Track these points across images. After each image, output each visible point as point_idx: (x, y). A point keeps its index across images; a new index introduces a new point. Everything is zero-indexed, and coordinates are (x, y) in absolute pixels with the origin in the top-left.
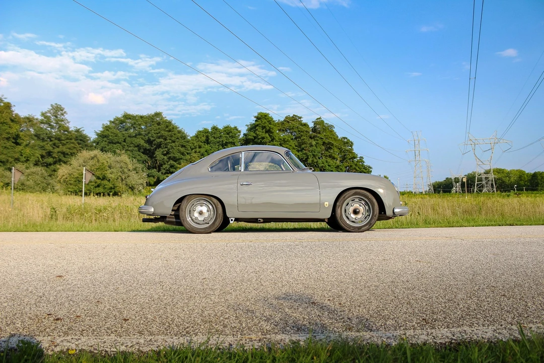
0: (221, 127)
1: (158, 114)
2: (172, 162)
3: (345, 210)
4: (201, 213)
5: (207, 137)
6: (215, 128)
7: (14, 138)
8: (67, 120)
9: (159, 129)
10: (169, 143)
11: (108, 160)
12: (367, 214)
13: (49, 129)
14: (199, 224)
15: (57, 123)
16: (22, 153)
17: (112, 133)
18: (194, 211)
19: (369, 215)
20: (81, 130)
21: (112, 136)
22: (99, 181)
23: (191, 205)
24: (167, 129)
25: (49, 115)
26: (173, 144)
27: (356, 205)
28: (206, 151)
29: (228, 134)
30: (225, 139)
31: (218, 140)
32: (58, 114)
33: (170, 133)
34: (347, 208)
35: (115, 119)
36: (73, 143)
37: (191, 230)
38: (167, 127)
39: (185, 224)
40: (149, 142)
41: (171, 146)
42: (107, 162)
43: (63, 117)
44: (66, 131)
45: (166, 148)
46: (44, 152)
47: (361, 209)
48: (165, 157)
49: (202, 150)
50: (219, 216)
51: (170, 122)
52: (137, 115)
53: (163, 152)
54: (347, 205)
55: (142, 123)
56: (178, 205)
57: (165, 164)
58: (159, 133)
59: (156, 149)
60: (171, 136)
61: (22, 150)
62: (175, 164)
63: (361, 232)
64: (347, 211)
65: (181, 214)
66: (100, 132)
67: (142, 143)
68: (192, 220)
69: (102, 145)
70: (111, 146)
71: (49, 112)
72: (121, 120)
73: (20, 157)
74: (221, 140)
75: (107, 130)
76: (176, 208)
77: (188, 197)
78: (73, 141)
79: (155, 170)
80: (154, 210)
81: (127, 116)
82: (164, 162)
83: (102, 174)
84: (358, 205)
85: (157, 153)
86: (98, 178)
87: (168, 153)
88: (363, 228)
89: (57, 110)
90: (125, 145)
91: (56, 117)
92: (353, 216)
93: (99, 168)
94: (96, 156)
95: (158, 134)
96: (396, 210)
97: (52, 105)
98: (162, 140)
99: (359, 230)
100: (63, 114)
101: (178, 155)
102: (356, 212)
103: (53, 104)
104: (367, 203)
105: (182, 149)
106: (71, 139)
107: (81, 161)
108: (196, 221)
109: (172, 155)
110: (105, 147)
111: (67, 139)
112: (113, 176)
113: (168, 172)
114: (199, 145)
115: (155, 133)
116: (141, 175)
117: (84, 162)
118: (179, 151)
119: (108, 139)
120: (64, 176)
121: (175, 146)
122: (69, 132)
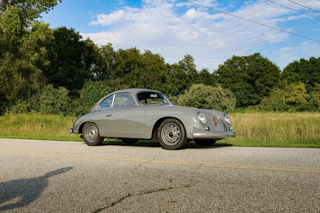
0: (308, 59)
1: (257, 55)
2: (267, 88)
4: (92, 133)
5: (297, 67)
6: (302, 60)
7: (162, 79)
8: (195, 65)
9: (257, 64)
10: (264, 74)
13: (184, 71)
15: (188, 67)
16: (166, 88)
17: (225, 70)
20: (207, 70)
21: (225, 72)
22: (200, 104)
24: (263, 65)
25: (184, 62)
26: (268, 75)
28: (296, 78)
29: (313, 64)
30: (311, 68)
31: (306, 69)
32: (189, 62)
33: (265, 67)
35: (228, 61)
36: (199, 79)
38: (263, 63)
40: (251, 74)
41: (266, 76)
43: (192, 63)
44: (194, 72)
45: (262, 78)
46: (181, 86)
48: (262, 85)
49: (293, 77)
51: (266, 60)
52: (242, 57)
53: (260, 81)
55: (245, 62)
57: (262, 89)
58: (258, 67)
59: (255, 79)
60: (266, 69)
61: (166, 86)
62: (270, 89)
66: (217, 70)
67: (246, 75)
69: (219, 79)
70: (224, 79)
71: (184, 60)
72: (231, 61)
73: (165, 90)
74: (308, 69)
75: (222, 69)
79: (256, 94)
81: (235, 58)
82: (261, 88)
83: (202, 99)
85: (256, 82)
86: (200, 102)
87: (264, 81)
89: (189, 58)
90: (234, 78)
91: (188, 63)
95: (256, 68)
97: (185, 56)
98: (260, 72)
100: (192, 61)
101: (271, 82)
103: (186, 55)
105: (275, 78)
106: (197, 77)
109: (267, 83)
110: (221, 80)
111: (195, 77)
112: (210, 100)
113: (266, 95)
114: (290, 74)
115: (254, 68)
116: (232, 99)
117: (193, 92)
118: (272, 80)
119: (222, 75)
120: (181, 101)
121: (269, 76)
122: (196, 72)
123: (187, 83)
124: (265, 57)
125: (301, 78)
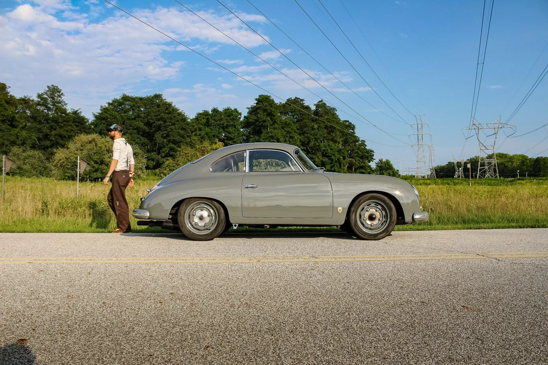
0: (221, 109)
1: (158, 96)
2: (171, 145)
3: (360, 216)
4: (201, 218)
5: (208, 119)
6: (215, 111)
7: (9, 121)
8: (64, 102)
9: (159, 111)
10: (168, 125)
11: (106, 144)
12: (384, 220)
13: (46, 111)
14: (199, 230)
15: (54, 105)
16: (18, 136)
17: (110, 115)
18: (194, 215)
19: (387, 222)
20: (79, 111)
21: (110, 118)
22: (96, 166)
23: (190, 210)
24: (167, 111)
25: (45, 96)
26: (173, 127)
27: (372, 211)
28: (207, 134)
29: (229, 116)
30: (225, 121)
31: (218, 122)
32: (55, 96)
33: (170, 115)
34: (362, 213)
35: (113, 101)
36: (71, 126)
37: (192, 238)
38: (167, 109)
39: (183, 230)
40: (148, 124)
41: (171, 128)
42: (106, 146)
43: (60, 98)
44: (64, 113)
45: (165, 130)
46: (41, 134)
47: (378, 215)
48: (165, 140)
49: (203, 133)
50: (222, 222)
51: (170, 105)
52: (136, 98)
53: (162, 135)
54: (362, 210)
55: (141, 106)
56: (176, 208)
57: (164, 147)
58: (159, 115)
59: (155, 132)
60: (171, 119)
61: (18, 133)
62: (175, 147)
63: (377, 240)
64: (362, 217)
65: (180, 219)
66: (98, 114)
67: (142, 125)
68: (192, 226)
69: (100, 128)
71: (46, 93)
72: (120, 102)
73: (16, 140)
74: (222, 122)
75: (106, 112)
76: (174, 212)
77: (187, 200)
78: (71, 123)
79: (154, 153)
80: (150, 214)
81: (125, 98)
82: (163, 145)
83: (99, 158)
84: (374, 211)
85: (156, 136)
87: (168, 136)
88: (379, 236)
89: (54, 91)
91: (53, 98)
92: (369, 222)
93: (97, 152)
94: (94, 140)
95: (157, 116)
96: (417, 217)
97: (48, 87)
98: (162, 123)
99: (375, 237)
100: (60, 96)
101: (178, 138)
102: (371, 218)
103: (50, 86)
104: (384, 208)
105: (182, 132)
106: (68, 122)
107: (78, 145)
108: (196, 227)
109: (171, 138)
111: (65, 121)
113: (168, 155)
114: (199, 128)
115: (154, 115)
116: (140, 160)
117: (82, 146)
118: (179, 134)
119: (106, 122)
120: (61, 160)
121: (175, 129)
122: (67, 114)
123: (51, 131)
124: (168, 100)
125: (212, 134)
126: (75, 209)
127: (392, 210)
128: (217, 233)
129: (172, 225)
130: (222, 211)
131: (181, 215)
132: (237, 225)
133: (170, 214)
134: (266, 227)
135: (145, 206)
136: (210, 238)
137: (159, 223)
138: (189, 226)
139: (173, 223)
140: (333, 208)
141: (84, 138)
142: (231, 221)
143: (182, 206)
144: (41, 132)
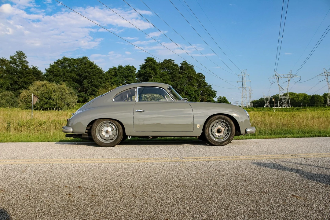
0: (124, 66)
1: (85, 58)
2: (93, 88)
3: (211, 130)
4: (107, 132)
5: (116, 72)
6: (120, 67)
8: (27, 61)
9: (85, 67)
10: (92, 76)
11: (53, 87)
12: (227, 132)
13: (16, 67)
14: (105, 140)
15: (20, 63)
17: (56, 69)
18: (102, 130)
19: (229, 134)
21: (56, 72)
22: (46, 100)
23: (100, 126)
24: (90, 67)
25: (15, 58)
26: (94, 77)
27: (219, 127)
28: (115, 81)
29: (128, 71)
30: (126, 73)
31: (122, 74)
32: (21, 58)
33: (93, 70)
34: (213, 128)
35: (57, 61)
36: (31, 76)
37: (100, 145)
38: (91, 66)
39: (95, 140)
40: (79, 75)
41: (93, 78)
42: (52, 88)
43: (24, 59)
44: (26, 68)
45: (90, 79)
47: (223, 129)
48: (89, 85)
49: (113, 80)
50: (120, 134)
51: (92, 63)
52: (72, 59)
53: (88, 82)
54: (213, 126)
55: (75, 64)
56: (91, 126)
57: (89, 89)
58: (86, 69)
59: (83, 80)
60: (93, 72)
62: (96, 89)
63: (223, 146)
64: (213, 131)
65: (93, 132)
66: (48, 69)
67: (75, 76)
68: (101, 137)
69: (50, 77)
70: (55, 78)
71: (15, 56)
72: (62, 62)
74: (124, 74)
75: (53, 68)
76: (89, 128)
77: (97, 120)
78: (31, 74)
79: (83, 93)
80: (73, 130)
81: (65, 59)
82: (88, 88)
83: (48, 96)
84: (221, 126)
85: (84, 82)
86: (46, 98)
87: (91, 82)
88: (224, 143)
89: (21, 55)
90: (64, 77)
91: (20, 59)
92: (217, 134)
93: (47, 92)
94: (45, 84)
95: (85, 70)
96: (248, 130)
97: (17, 52)
98: (88, 74)
99: (221, 144)
100: (24, 58)
101: (97, 84)
102: (219, 131)
103: (18, 51)
104: (227, 125)
105: (100, 80)
106: (30, 73)
107: (35, 88)
108: (103, 138)
109: (93, 83)
110: (52, 79)
111: (27, 73)
112: (56, 97)
113: (91, 94)
114: (110, 77)
115: (83, 70)
116: (74, 97)
117: (38, 88)
118: (98, 81)
119: (53, 74)
120: (24, 97)
121: (96, 78)
122: (28, 69)
123: (19, 79)
124: (91, 61)
125: (118, 81)
126: (28, 127)
127: (232, 126)
128: (118, 142)
129: (88, 137)
130: (121, 127)
131: (93, 130)
132: (131, 136)
133: (87, 129)
134: (150, 138)
135: (70, 124)
136: (113, 145)
137: (80, 135)
138: (99, 137)
139: (89, 135)
140: (194, 125)
141: (39, 83)
142: (127, 134)
143: (94, 124)
144: (12, 80)
